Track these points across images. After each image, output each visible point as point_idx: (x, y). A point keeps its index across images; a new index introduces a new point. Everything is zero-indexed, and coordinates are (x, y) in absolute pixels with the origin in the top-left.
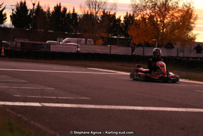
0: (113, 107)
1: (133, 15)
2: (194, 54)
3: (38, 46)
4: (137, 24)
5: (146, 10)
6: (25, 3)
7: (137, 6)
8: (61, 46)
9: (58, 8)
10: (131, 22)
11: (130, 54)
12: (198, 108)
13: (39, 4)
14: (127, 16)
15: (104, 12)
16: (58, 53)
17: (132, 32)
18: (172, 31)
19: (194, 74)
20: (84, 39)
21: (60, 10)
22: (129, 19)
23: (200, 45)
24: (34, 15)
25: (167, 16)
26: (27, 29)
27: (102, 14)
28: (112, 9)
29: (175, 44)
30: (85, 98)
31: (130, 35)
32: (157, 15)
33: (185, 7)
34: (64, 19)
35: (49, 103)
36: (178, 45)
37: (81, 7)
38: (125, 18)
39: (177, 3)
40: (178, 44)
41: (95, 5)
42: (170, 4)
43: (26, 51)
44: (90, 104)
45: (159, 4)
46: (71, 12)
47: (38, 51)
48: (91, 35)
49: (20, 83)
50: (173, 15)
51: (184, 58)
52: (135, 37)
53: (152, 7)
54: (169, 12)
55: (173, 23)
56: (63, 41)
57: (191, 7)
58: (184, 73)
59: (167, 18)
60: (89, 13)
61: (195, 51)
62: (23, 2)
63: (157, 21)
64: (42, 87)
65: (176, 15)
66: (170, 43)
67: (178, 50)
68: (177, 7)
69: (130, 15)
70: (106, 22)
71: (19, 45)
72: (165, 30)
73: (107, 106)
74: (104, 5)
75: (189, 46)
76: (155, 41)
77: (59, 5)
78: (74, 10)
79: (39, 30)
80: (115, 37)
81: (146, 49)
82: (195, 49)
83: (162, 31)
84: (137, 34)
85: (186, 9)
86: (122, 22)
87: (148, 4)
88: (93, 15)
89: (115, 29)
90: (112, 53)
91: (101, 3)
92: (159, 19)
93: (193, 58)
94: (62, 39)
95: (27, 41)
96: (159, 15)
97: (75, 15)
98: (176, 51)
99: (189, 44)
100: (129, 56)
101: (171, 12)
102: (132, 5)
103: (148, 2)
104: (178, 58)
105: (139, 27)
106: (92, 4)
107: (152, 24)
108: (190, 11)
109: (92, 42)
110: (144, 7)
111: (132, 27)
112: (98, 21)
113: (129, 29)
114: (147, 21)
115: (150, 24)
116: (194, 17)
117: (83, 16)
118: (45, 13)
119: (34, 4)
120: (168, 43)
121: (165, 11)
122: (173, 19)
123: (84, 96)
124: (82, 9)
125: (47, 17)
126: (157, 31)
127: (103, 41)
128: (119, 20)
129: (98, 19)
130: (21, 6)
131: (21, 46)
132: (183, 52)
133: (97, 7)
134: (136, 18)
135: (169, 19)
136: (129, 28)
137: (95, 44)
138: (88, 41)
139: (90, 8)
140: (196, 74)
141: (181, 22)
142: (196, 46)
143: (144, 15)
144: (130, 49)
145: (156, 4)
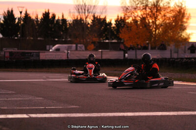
0: (103, 114)
1: (124, 18)
2: (188, 55)
3: (27, 55)
4: (128, 27)
5: (137, 12)
6: (12, 11)
7: (127, 9)
8: (51, 53)
9: (46, 15)
10: (122, 25)
11: (122, 58)
12: (190, 110)
13: (26, 12)
14: (118, 19)
15: (94, 16)
16: (48, 60)
17: (124, 35)
18: (165, 31)
19: (188, 75)
20: (75, 45)
21: (49, 17)
22: (121, 22)
23: (194, 44)
24: (22, 22)
25: (159, 17)
26: (16, 38)
27: (92, 18)
28: (102, 13)
29: (169, 45)
30: (75, 107)
31: (122, 38)
32: (148, 16)
33: (177, 7)
34: (53, 25)
35: (36, 114)
36: (171, 47)
37: (70, 12)
38: (116, 21)
39: (169, 3)
40: (171, 45)
41: (85, 10)
42: (161, 5)
43: (14, 60)
44: (78, 113)
45: (150, 5)
46: (61, 18)
47: (28, 59)
48: (82, 41)
49: (7, 94)
50: (165, 16)
51: (177, 59)
52: (127, 40)
53: (143, 9)
54: (160, 13)
55: (166, 24)
56: (53, 48)
57: (183, 6)
58: (178, 75)
59: (159, 20)
60: (79, 18)
61: (189, 51)
62: (10, 10)
63: (149, 22)
64: (31, 98)
65: (168, 15)
66: (164, 45)
67: (171, 51)
68: (169, 7)
69: (121, 18)
70: (97, 26)
71: (7, 55)
72: (157, 31)
73: (96, 114)
74: (93, 9)
75: (183, 47)
76: (148, 44)
77: (47, 11)
78: (63, 15)
79: (28, 38)
80: (107, 41)
81: (139, 52)
82: (188, 49)
83: (154, 33)
84: (129, 37)
85: (178, 9)
86: (113, 25)
87: (138, 5)
88: (83, 20)
89: (106, 33)
90: (103, 58)
91: (91, 6)
92: (151, 21)
93: (187, 58)
94: (51, 46)
95: (16, 50)
96: (151, 17)
97: (64, 21)
98: (170, 52)
99: (183, 44)
100: (121, 60)
101: (163, 13)
102: (122, 7)
103: (138, 4)
104: (171, 60)
105: (131, 30)
106: (81, 9)
107: (144, 26)
108: (182, 11)
109: (83, 48)
110: (135, 9)
111: (123, 30)
112: (89, 26)
113: (120, 33)
114: (139, 23)
115: (142, 26)
116: (186, 16)
117: (73, 22)
118: (33, 20)
119: (21, 12)
120: (162, 45)
121: (156, 12)
122: (165, 19)
123: (73, 105)
124: (72, 15)
125: (36, 24)
126: (150, 32)
127: (95, 45)
128: (110, 24)
129: (89, 24)
130: (8, 14)
131: (10, 56)
132: (178, 53)
133: (86, 11)
134: (127, 21)
135: (161, 20)
136: (121, 31)
137: (86, 49)
138: (78, 47)
139: (79, 12)
140: (190, 75)
141: (173, 22)
142: (190, 46)
143: (135, 17)
144: (122, 53)
145: (147, 6)
